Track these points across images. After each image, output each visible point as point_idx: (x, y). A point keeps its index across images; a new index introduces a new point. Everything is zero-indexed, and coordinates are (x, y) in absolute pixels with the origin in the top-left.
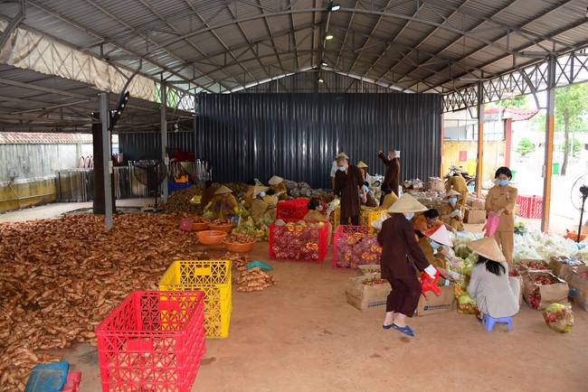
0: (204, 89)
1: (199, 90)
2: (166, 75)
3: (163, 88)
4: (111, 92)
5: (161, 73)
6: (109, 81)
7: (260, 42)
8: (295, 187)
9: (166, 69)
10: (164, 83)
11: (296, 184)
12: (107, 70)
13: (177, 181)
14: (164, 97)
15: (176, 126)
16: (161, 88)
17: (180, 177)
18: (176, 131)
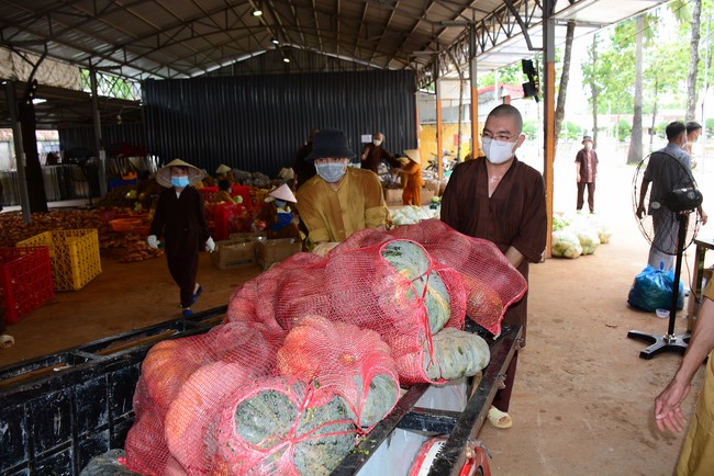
0: (152, 74)
1: (145, 76)
2: (95, 60)
3: (92, 75)
4: (18, 81)
5: (89, 58)
6: (13, 69)
7: (194, 20)
8: (248, 178)
9: (95, 54)
10: (93, 70)
11: (250, 175)
12: (10, 57)
13: (124, 178)
14: (94, 85)
15: (119, 117)
16: (90, 75)
17: (127, 175)
18: (120, 123)
